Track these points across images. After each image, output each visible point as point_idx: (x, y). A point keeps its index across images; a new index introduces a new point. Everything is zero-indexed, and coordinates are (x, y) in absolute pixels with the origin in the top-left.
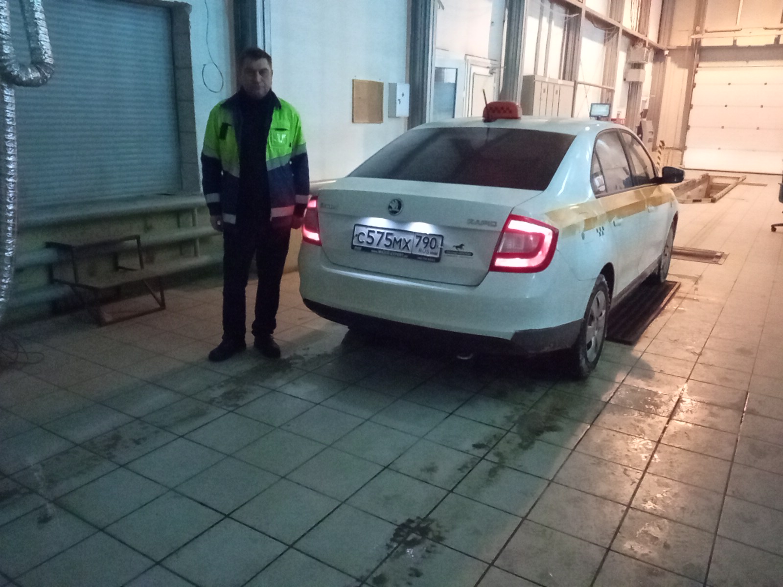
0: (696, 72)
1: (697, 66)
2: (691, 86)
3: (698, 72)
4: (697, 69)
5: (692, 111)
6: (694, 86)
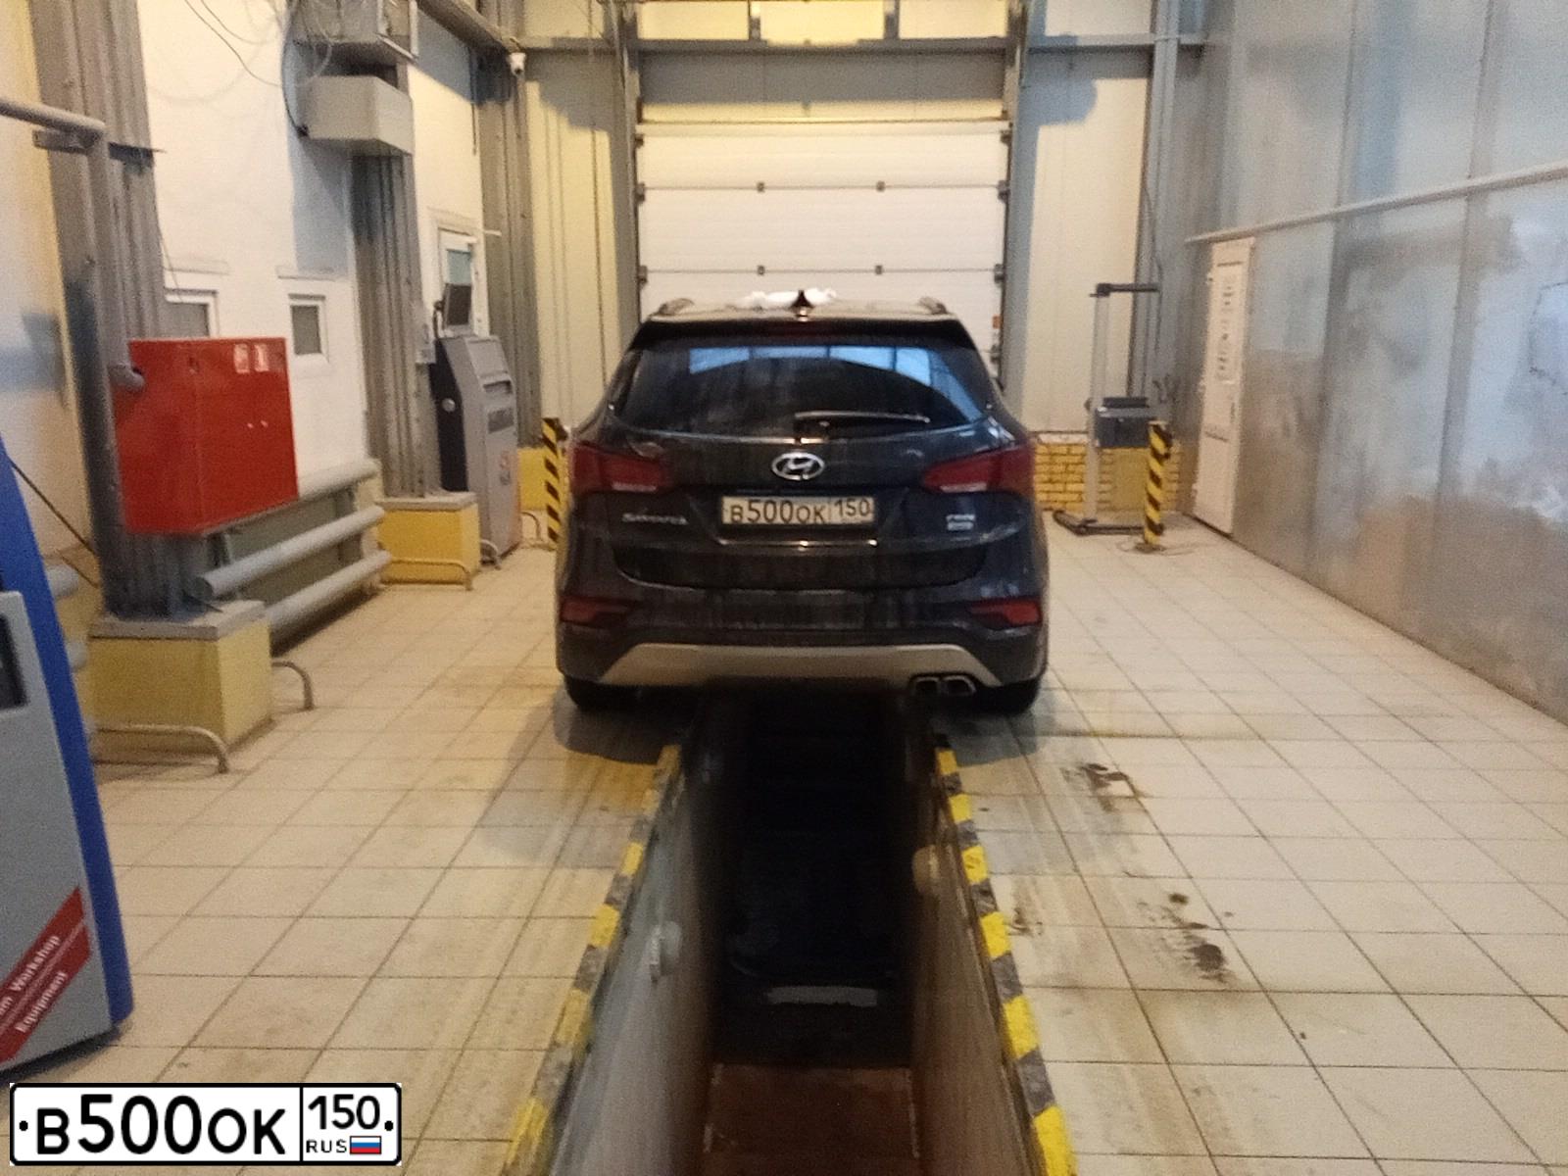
0: (639, 141)
1: (640, 120)
2: (630, 195)
3: (645, 139)
4: (640, 129)
6: (640, 198)
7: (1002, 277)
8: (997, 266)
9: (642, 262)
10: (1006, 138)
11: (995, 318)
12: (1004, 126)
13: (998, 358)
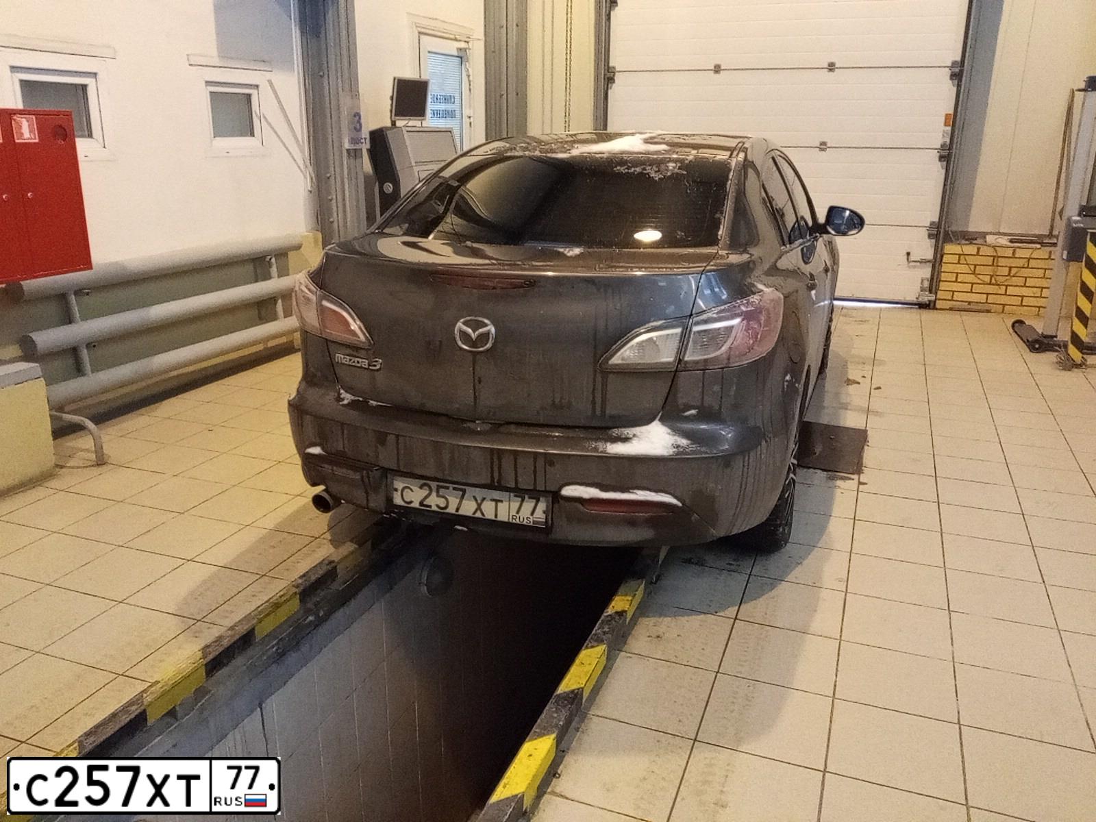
7: (957, 75)
8: (955, 62)
9: (612, 64)
11: (947, 116)
13: (947, 155)
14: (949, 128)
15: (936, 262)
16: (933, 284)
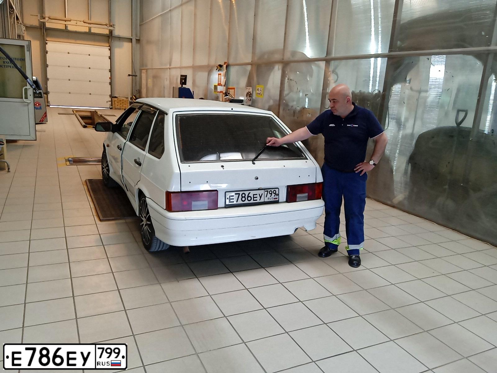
0: (47, 44)
1: (46, 40)
2: (44, 52)
4: (47, 42)
5: (48, 69)
6: (47, 53)
7: (110, 71)
8: (109, 69)
9: (47, 64)
10: (110, 50)
11: (110, 78)
12: (109, 48)
13: (110, 84)
14: (110, 80)
15: (111, 101)
16: (112, 105)
